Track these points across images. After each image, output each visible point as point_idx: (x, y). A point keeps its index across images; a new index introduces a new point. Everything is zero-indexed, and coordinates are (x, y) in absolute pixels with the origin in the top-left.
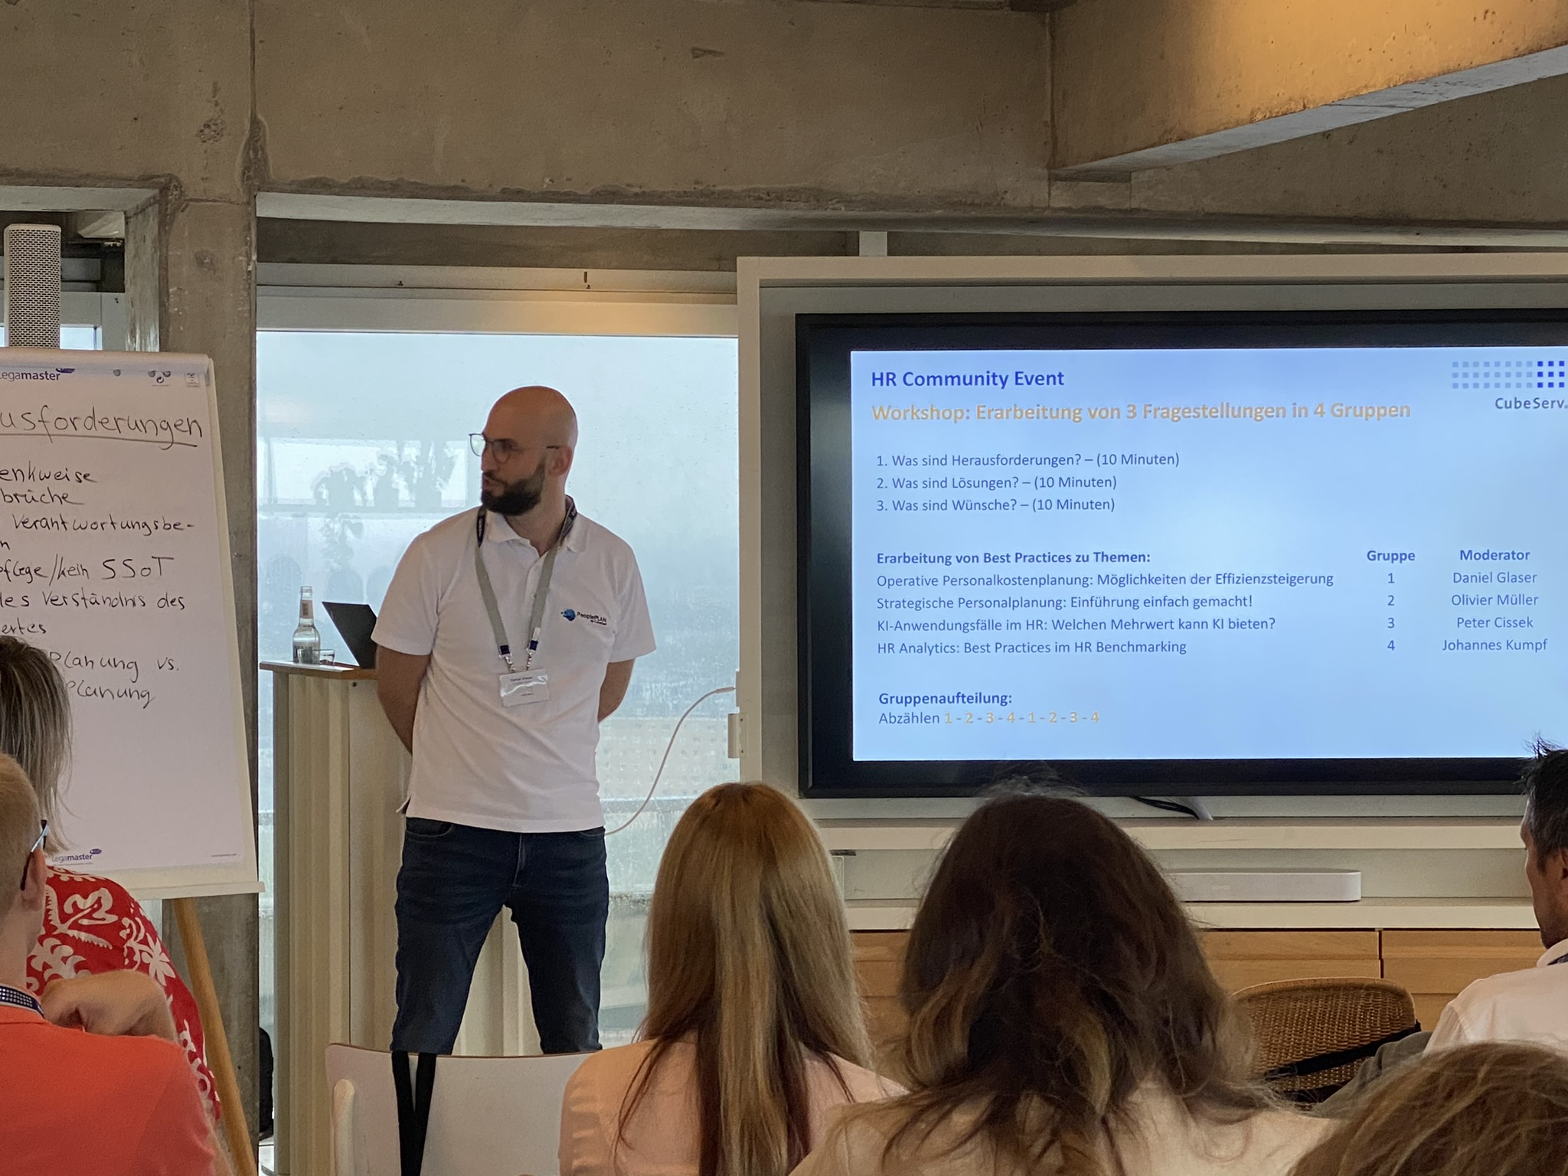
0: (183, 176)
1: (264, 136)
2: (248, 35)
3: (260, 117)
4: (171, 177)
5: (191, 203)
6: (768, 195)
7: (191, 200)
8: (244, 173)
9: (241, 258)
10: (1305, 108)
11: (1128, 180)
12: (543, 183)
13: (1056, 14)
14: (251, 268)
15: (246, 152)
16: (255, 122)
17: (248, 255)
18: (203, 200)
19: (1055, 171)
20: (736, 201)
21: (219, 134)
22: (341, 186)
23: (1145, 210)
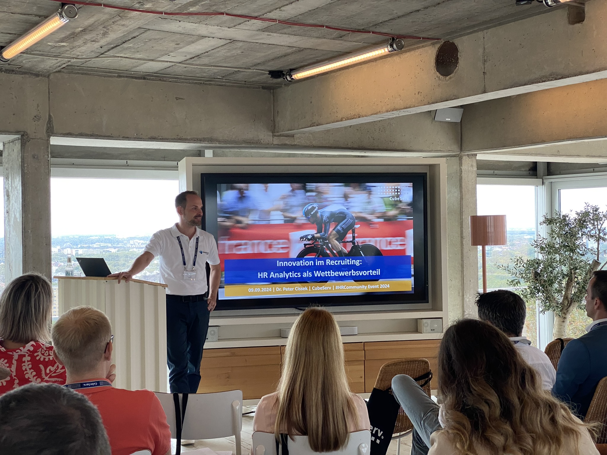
0: (29, 132)
1: (53, 120)
2: (48, 90)
3: (51, 114)
4: (24, 132)
5: (31, 140)
7: (31, 139)
8: (47, 131)
9: (46, 156)
10: (359, 117)
11: (293, 136)
12: (134, 135)
13: (275, 90)
14: (49, 159)
15: (47, 125)
16: (50, 116)
17: (48, 155)
18: (34, 139)
19: (274, 134)
20: (188, 141)
21: (39, 119)
22: (76, 135)
23: (298, 145)
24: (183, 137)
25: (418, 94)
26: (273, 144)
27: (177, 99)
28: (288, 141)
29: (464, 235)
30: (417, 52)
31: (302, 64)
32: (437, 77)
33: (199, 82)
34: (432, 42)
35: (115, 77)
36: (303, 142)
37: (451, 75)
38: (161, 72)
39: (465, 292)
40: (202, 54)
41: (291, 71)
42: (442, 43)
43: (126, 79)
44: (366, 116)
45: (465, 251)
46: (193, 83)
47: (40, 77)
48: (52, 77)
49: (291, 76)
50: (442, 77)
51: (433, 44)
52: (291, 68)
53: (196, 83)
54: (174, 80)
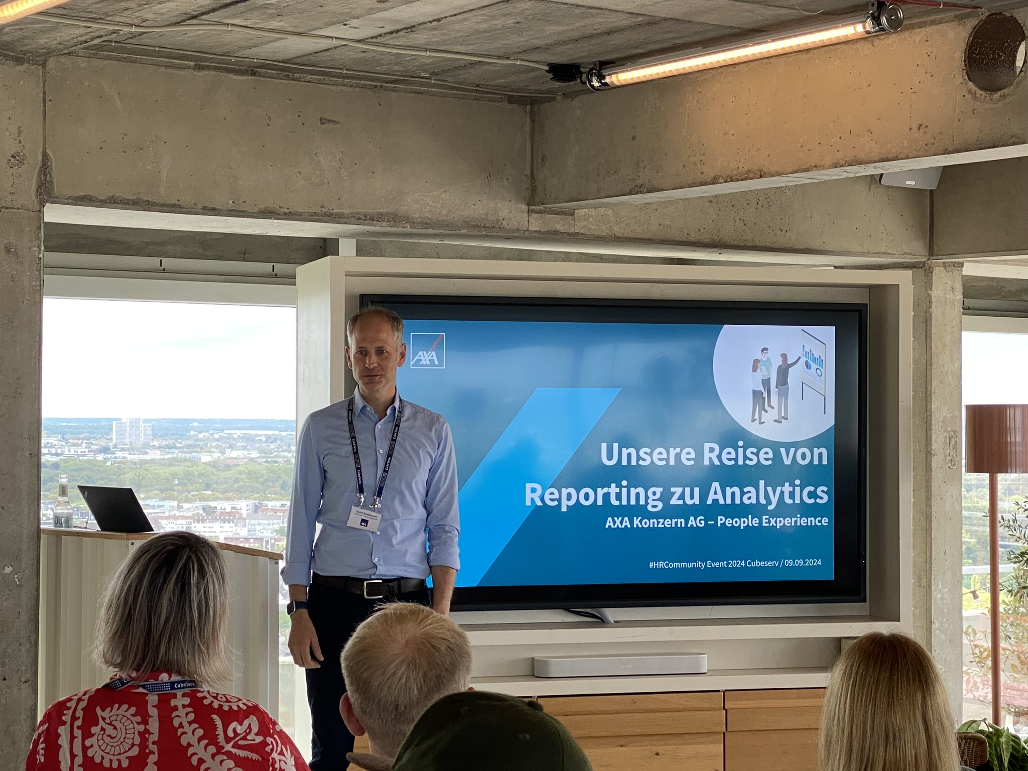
1: (51, 166)
2: (41, 95)
3: (48, 151)
5: (3, 210)
6: (365, 217)
7: (2, 207)
8: (37, 190)
9: (35, 249)
10: (761, 177)
11: (573, 214)
12: (228, 203)
13: (536, 108)
14: (41, 256)
15: (39, 176)
16: (45, 155)
17: (39, 247)
18: (11, 208)
19: (533, 207)
20: (346, 220)
21: (21, 163)
22: (101, 201)
23: (582, 234)
24: (335, 211)
25: (919, 129)
26: (528, 230)
27: (323, 121)
28: (560, 224)
29: (933, 447)
30: (919, 35)
31: (634, 52)
32: (970, 92)
33: (371, 83)
34: (958, 13)
35: (189, 67)
36: (594, 229)
37: (1006, 91)
38: (299, 60)
39: (933, 578)
40: (425, 23)
41: (603, 66)
42: (983, 17)
43: (213, 73)
44: (780, 175)
45: (935, 484)
46: (357, 86)
47: (26, 65)
48: (51, 63)
49: (601, 77)
50: (982, 92)
51: (960, 19)
52: (604, 58)
53: (364, 86)
54: (317, 79)
